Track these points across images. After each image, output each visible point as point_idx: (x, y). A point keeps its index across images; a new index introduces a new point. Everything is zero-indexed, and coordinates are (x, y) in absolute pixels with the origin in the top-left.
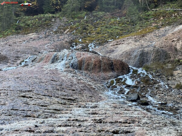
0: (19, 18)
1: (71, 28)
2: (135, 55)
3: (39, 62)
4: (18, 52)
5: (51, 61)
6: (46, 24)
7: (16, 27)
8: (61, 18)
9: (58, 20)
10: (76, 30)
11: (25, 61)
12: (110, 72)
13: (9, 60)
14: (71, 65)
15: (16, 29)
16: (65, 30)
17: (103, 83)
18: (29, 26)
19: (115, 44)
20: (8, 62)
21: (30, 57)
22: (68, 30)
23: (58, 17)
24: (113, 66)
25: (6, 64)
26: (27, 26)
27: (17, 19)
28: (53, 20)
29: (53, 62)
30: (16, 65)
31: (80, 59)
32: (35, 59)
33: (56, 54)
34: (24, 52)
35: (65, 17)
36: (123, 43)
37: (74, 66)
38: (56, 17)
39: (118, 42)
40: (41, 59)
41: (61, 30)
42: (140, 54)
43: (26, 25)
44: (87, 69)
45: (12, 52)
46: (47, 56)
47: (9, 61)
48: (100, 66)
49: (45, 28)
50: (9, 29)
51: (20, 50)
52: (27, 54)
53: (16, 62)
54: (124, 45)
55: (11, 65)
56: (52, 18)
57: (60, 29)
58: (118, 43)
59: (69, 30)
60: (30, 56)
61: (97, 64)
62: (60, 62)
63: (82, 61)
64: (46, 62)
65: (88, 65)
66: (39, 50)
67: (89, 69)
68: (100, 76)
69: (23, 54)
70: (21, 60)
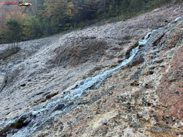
4: (130, 28)
13: (107, 49)
20: (102, 55)
25: (97, 61)
26: (152, 6)
27: (146, 4)
30: (117, 60)
45: (120, 31)
49: (166, 4)
50: (140, 11)
52: (145, 28)
55: (105, 63)
70: (132, 44)
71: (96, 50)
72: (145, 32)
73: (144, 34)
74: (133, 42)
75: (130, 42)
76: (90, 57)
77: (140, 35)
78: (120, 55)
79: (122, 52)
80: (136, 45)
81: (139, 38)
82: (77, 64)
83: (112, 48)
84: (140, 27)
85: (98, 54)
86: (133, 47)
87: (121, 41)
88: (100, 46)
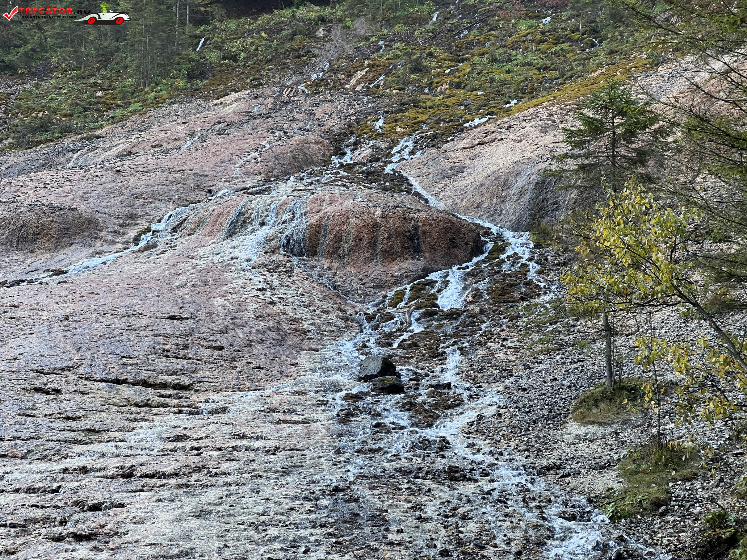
0: (205, 30)
1: (373, 66)
2: (520, 185)
3: (193, 231)
4: (137, 197)
5: (226, 228)
6: (293, 50)
7: (189, 66)
8: (349, 23)
9: (337, 32)
10: (387, 75)
11: (154, 228)
12: (407, 259)
13: (101, 230)
14: (284, 241)
15: (191, 77)
16: (350, 76)
17: (372, 299)
18: (236, 61)
19: (477, 141)
20: (96, 238)
21: (171, 213)
22: (360, 74)
23: (340, 21)
24: (418, 239)
25: (90, 245)
26: (229, 59)
27: (198, 31)
28: (321, 33)
29: (231, 234)
30: (121, 246)
31: (314, 220)
32: (182, 223)
33: (244, 207)
34: (158, 197)
35: (362, 19)
36: (502, 139)
37: (294, 245)
38: (330, 21)
39: (487, 134)
40: (200, 223)
41: (339, 75)
42: (535, 182)
43: (224, 59)
44: (332, 253)
45: (117, 201)
46: (216, 212)
47: (103, 233)
48: (375, 243)
49: (288, 68)
50: (165, 75)
51: (145, 190)
52: (165, 202)
53: (124, 234)
54: (502, 147)
55: (104, 248)
56: (317, 23)
57: (335, 71)
58: (486, 140)
59: (363, 73)
60: (171, 209)
61: (363, 234)
62: (253, 231)
63: (319, 226)
64: (211, 233)
65: (338, 239)
66: (210, 183)
67: (340, 251)
68: (367, 276)
69: (151, 202)
70: (141, 228)
71: (83, 231)
72: (165, 209)
73: (162, 213)
74: (143, 224)
75: (137, 224)
76: (74, 239)
77: (155, 213)
78: (124, 240)
79: (126, 237)
80: (148, 230)
81: (153, 219)
82: (56, 248)
83: (109, 230)
84: (155, 199)
85: (88, 236)
86: (144, 232)
87: (121, 221)
88: (89, 224)
